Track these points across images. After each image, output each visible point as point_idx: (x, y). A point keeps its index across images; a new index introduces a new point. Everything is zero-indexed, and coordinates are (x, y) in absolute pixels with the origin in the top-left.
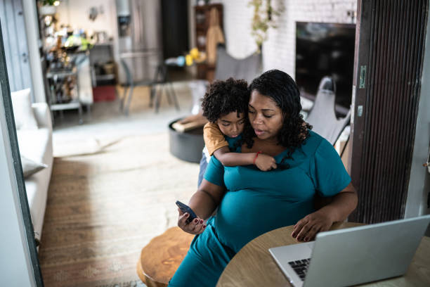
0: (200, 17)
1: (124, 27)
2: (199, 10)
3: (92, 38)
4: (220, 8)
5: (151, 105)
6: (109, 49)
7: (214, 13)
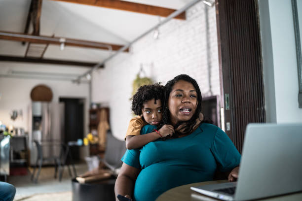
0: (93, 117)
1: (37, 124)
2: (92, 112)
3: (12, 132)
4: (108, 110)
5: (55, 177)
6: (24, 139)
7: (103, 113)
